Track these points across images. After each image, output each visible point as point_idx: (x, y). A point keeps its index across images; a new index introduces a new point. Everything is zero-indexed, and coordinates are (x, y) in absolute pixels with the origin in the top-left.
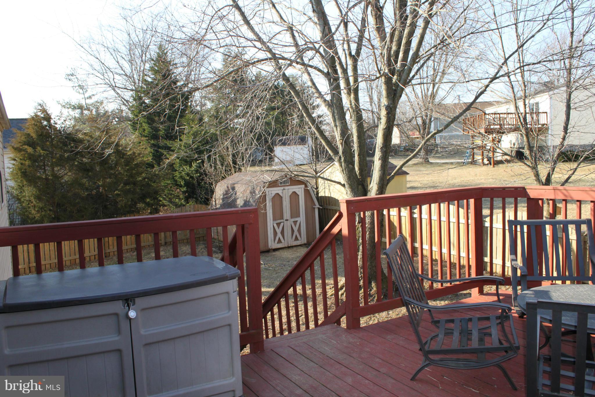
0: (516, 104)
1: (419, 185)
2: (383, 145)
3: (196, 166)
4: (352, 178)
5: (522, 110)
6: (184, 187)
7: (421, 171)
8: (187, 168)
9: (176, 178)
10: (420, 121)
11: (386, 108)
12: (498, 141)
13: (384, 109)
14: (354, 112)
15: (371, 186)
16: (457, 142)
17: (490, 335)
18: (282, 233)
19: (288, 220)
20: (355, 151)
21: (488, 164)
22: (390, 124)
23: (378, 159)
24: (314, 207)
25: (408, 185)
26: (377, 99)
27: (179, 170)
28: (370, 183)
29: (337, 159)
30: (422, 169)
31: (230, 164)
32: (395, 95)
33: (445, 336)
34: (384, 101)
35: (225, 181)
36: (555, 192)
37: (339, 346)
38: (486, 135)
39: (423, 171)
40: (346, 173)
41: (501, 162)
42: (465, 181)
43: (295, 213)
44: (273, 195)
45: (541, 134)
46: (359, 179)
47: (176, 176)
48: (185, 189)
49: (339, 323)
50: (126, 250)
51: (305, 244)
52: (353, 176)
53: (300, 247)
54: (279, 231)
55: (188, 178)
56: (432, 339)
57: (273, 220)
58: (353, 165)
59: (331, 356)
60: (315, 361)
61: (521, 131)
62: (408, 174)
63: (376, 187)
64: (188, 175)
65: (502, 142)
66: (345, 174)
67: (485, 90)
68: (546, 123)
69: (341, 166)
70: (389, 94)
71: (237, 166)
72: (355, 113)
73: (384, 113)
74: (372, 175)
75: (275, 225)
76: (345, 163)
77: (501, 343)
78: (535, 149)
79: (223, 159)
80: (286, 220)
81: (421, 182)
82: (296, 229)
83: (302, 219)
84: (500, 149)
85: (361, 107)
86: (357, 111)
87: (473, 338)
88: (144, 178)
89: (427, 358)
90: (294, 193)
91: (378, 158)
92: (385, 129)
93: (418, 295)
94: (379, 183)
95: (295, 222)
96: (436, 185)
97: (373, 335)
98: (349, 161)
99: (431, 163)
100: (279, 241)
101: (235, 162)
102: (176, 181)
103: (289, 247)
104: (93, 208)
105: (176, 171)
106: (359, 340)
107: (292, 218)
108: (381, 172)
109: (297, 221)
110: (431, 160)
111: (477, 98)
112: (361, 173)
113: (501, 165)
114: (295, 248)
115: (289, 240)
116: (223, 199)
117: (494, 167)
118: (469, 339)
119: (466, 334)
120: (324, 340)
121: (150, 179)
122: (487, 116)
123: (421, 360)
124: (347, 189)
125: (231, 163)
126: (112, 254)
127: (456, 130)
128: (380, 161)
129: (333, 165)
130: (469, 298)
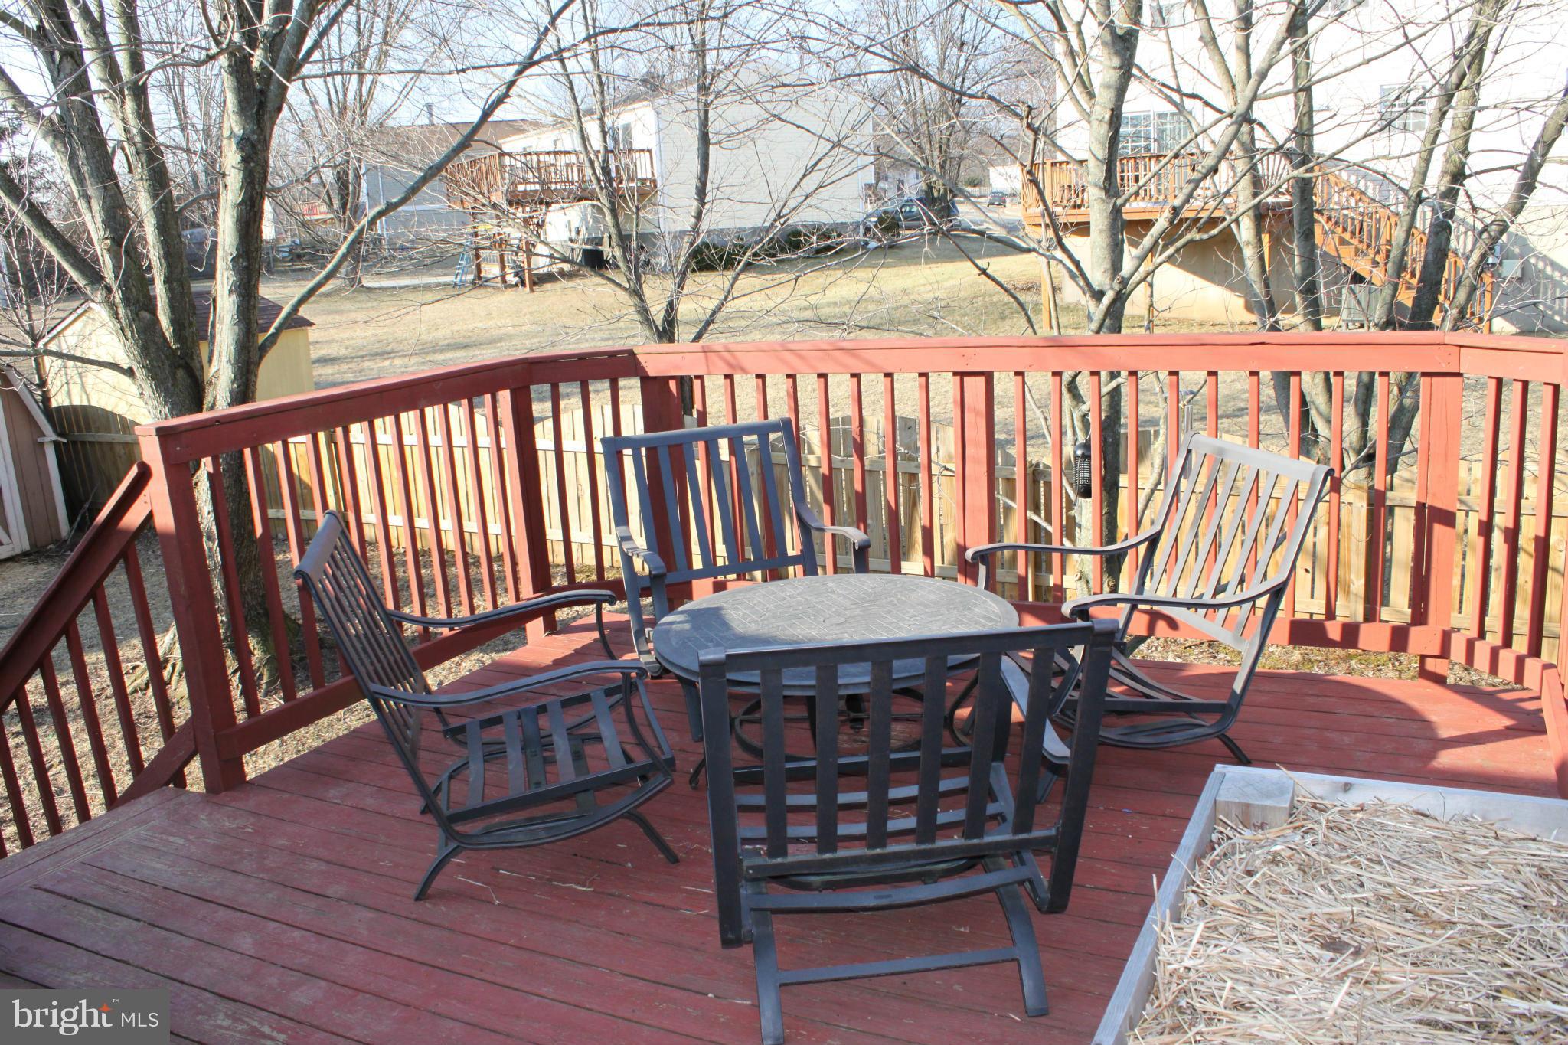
0: (582, 130)
1: (343, 352)
2: (237, 249)
4: (153, 349)
5: (596, 142)
7: (340, 312)
10: (329, 175)
11: (238, 144)
12: (538, 224)
13: (234, 146)
14: (138, 153)
15: (213, 369)
16: (437, 231)
17: (598, 738)
20: (154, 271)
21: (516, 285)
22: (254, 189)
23: (226, 292)
24: (39, 439)
25: (315, 354)
26: (198, 113)
28: (210, 361)
29: (99, 296)
30: (347, 306)
32: (262, 105)
33: (485, 761)
34: (233, 124)
36: (707, 359)
37: (193, 849)
38: (512, 210)
39: (349, 311)
40: (133, 335)
41: (549, 278)
42: (462, 333)
45: (644, 207)
46: (174, 351)
49: (180, 780)
51: (26, 555)
52: (155, 344)
53: (9, 564)
56: (451, 777)
58: (153, 311)
59: (175, 886)
60: (129, 911)
61: (598, 199)
62: (311, 324)
63: (228, 370)
65: (547, 226)
66: (131, 340)
67: (506, 95)
68: (649, 176)
69: (116, 315)
70: (244, 105)
72: (144, 158)
73: (231, 159)
74: (213, 337)
76: (126, 306)
77: (629, 759)
78: (634, 244)
81: (347, 343)
83: (5, 481)
84: (546, 244)
85: (161, 139)
86: (149, 153)
87: (558, 757)
89: (451, 835)
91: (227, 288)
92: (240, 204)
93: (396, 662)
94: (237, 361)
96: (389, 348)
97: (286, 796)
98: (138, 301)
99: (369, 289)
106: (252, 820)
108: (240, 328)
110: (368, 282)
111: (486, 114)
112: (178, 334)
113: (548, 286)
117: (532, 291)
118: (550, 761)
119: (538, 747)
120: (146, 843)
122: (507, 160)
123: (431, 842)
124: (140, 382)
127: (433, 200)
128: (234, 297)
129: (87, 311)
130: (523, 649)
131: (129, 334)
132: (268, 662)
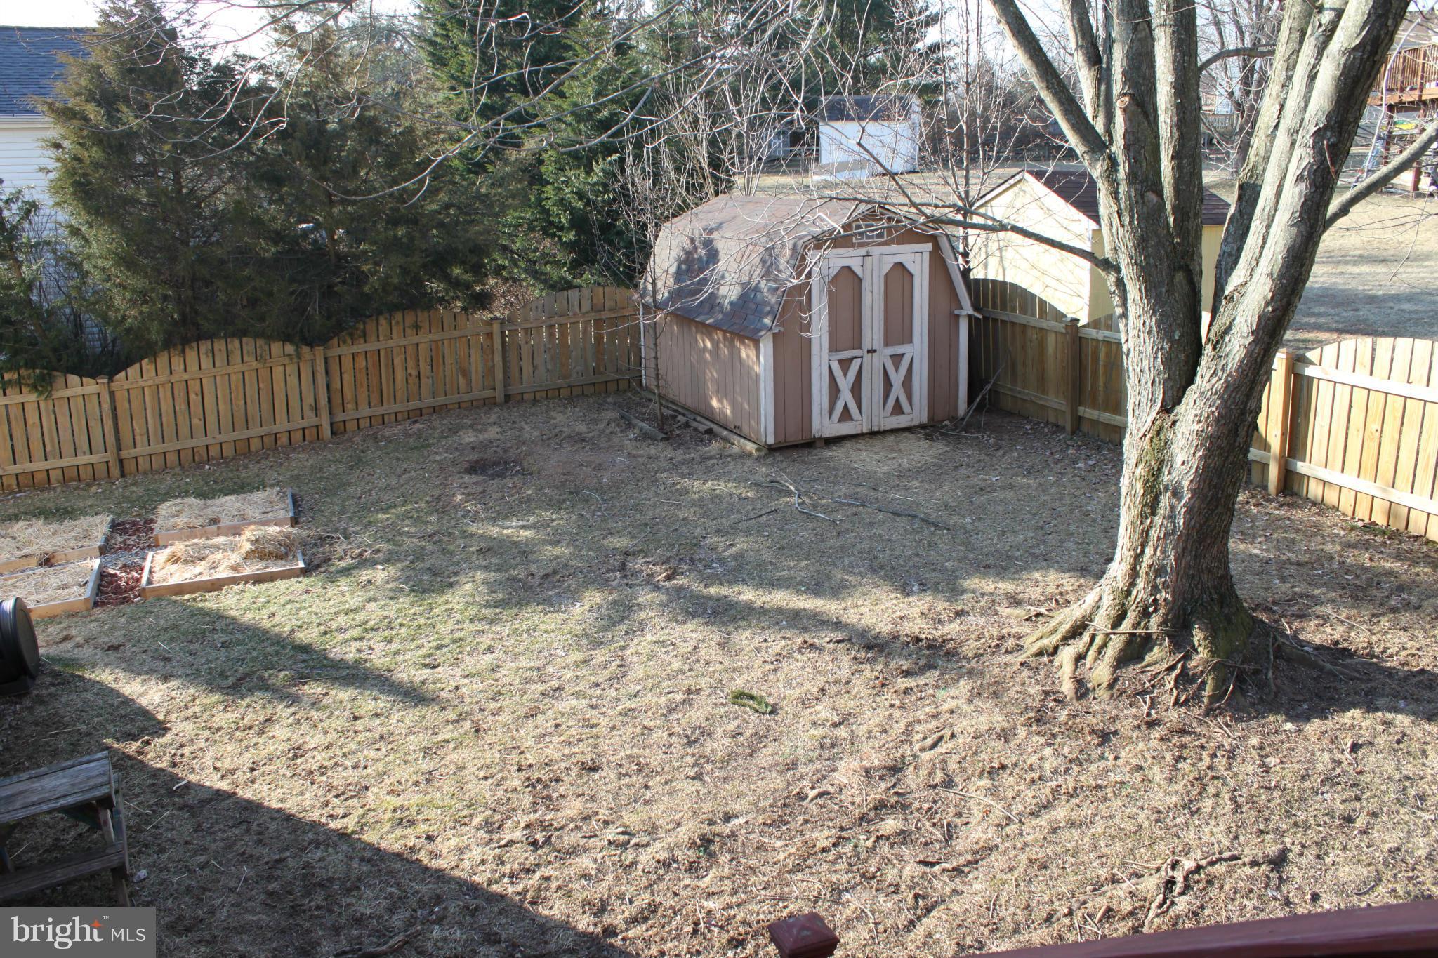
2: (1328, 118)
3: (603, 171)
4: (1150, 240)
6: (569, 230)
8: (578, 178)
9: (548, 205)
18: (856, 389)
19: (875, 351)
24: (956, 312)
27: (556, 180)
31: (701, 168)
35: (686, 217)
40: (1131, 222)
43: (897, 330)
44: (833, 272)
46: (1175, 248)
47: (547, 198)
48: (570, 236)
50: (393, 417)
51: (922, 427)
52: (1157, 236)
53: (906, 434)
54: (845, 384)
55: (580, 205)
57: (830, 351)
63: (1268, 288)
64: (581, 195)
66: (1128, 228)
71: (723, 176)
75: (836, 367)
76: (1128, 182)
79: (680, 152)
80: (869, 351)
82: (897, 379)
83: (918, 349)
88: (447, 206)
90: (900, 266)
94: (1281, 275)
95: (897, 359)
98: (1146, 180)
100: (846, 415)
101: (716, 164)
102: (546, 212)
103: (873, 434)
104: (292, 293)
105: (548, 183)
107: (887, 344)
108: (1299, 232)
109: (903, 355)
112: (1178, 226)
114: (892, 438)
115: (875, 413)
116: (679, 276)
121: (465, 209)
125: (705, 166)
126: (351, 426)
128: (1303, 186)
129: (1020, 181)
131: (1127, 220)
132: (1214, 668)
